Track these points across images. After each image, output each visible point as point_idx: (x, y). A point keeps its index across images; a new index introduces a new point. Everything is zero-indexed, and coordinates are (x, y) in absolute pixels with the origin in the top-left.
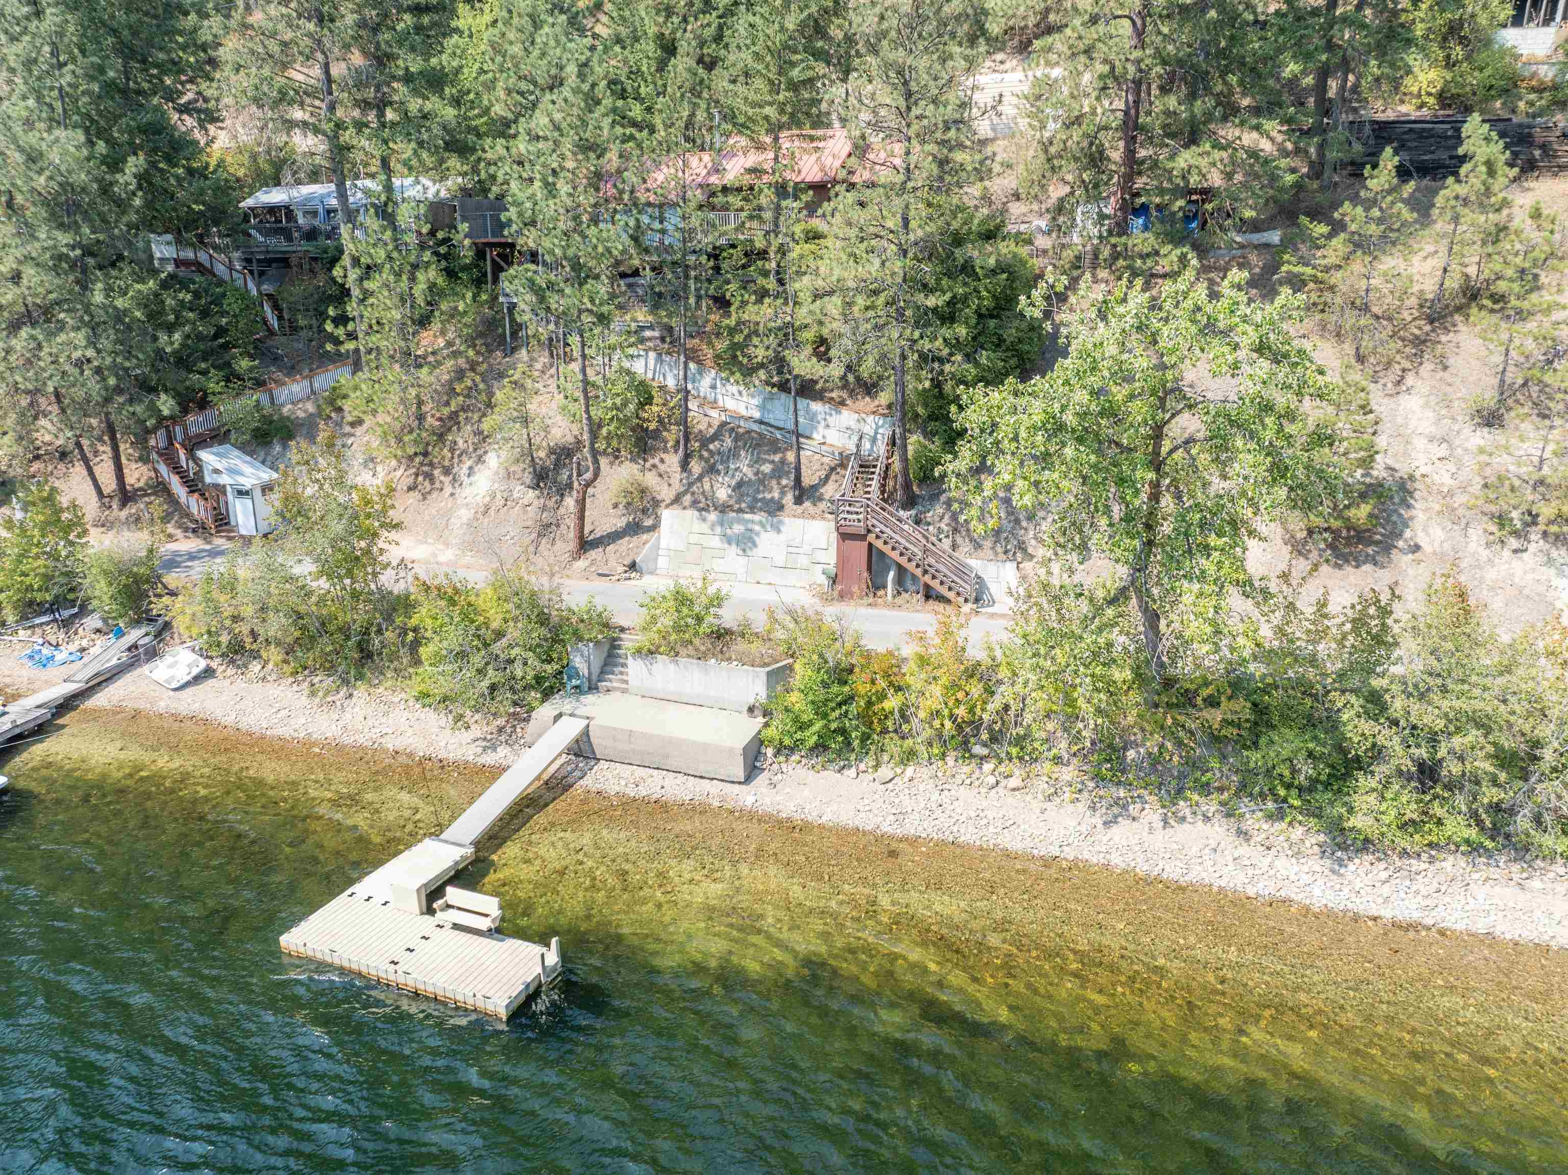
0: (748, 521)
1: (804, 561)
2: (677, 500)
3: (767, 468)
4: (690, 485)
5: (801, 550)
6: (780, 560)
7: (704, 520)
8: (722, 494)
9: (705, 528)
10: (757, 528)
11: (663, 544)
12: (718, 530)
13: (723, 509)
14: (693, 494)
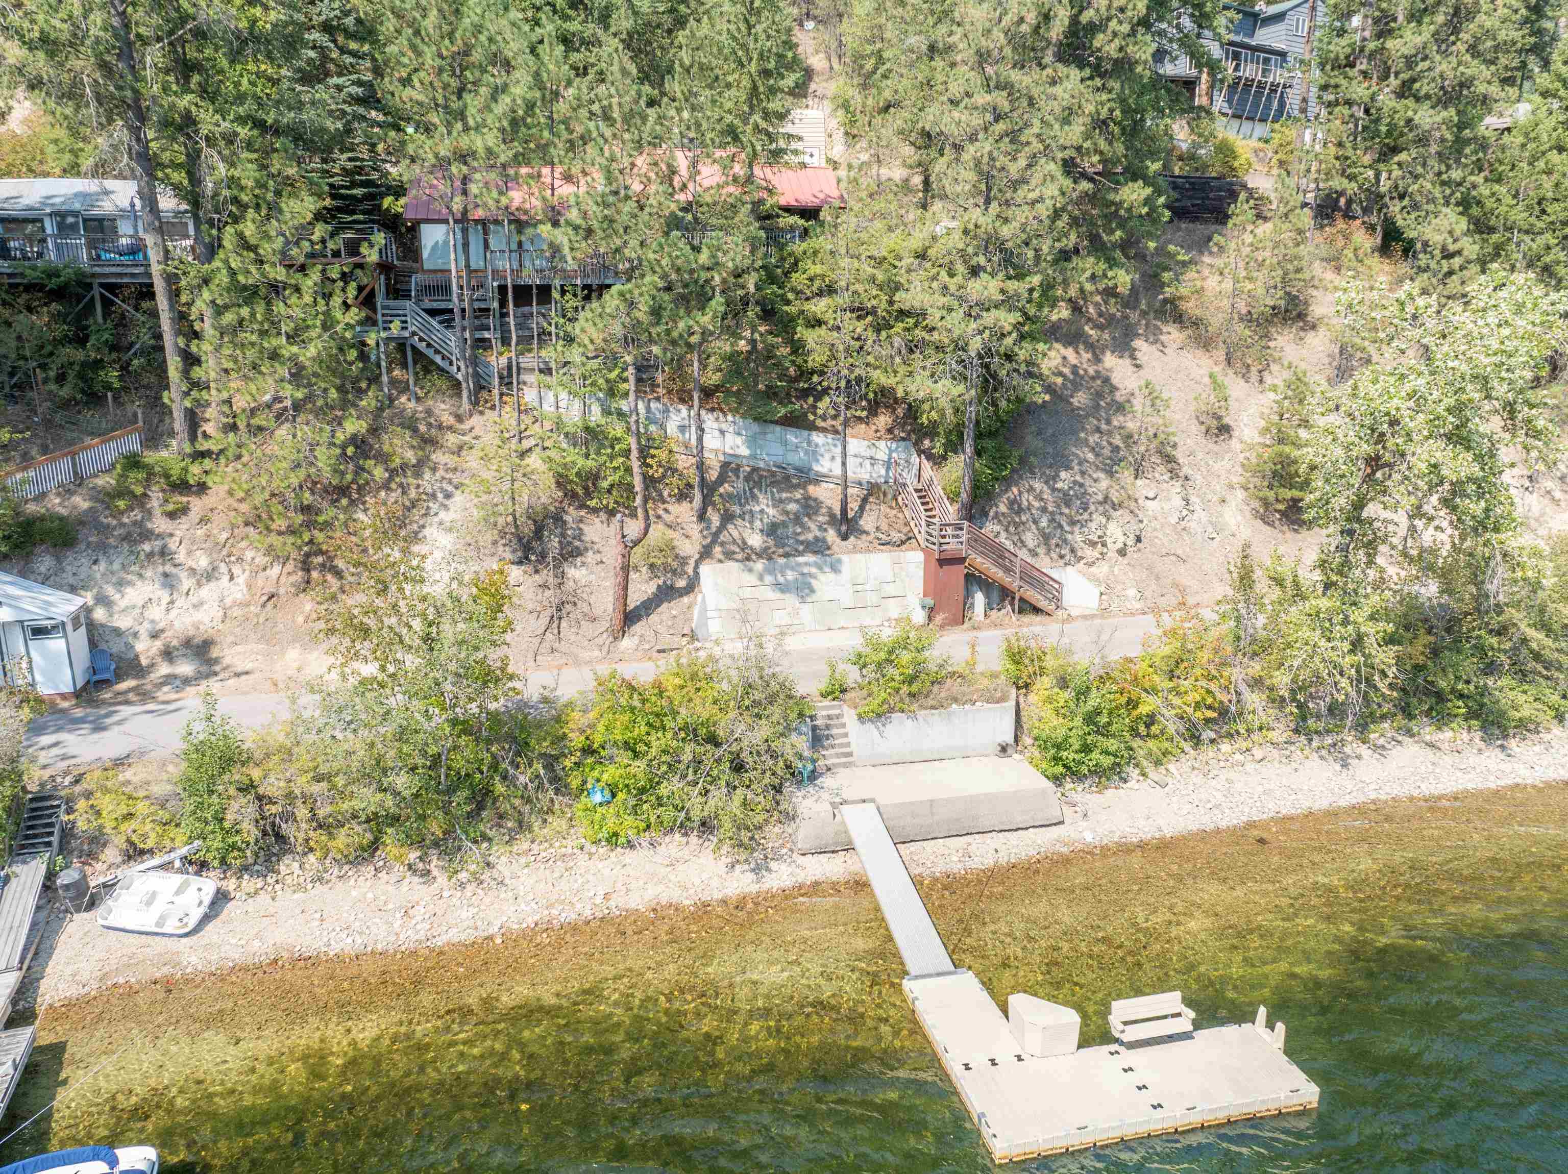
0: (799, 565)
1: (872, 598)
2: (706, 553)
3: (792, 507)
4: (716, 535)
5: (868, 587)
6: (848, 600)
7: (750, 570)
8: (756, 540)
9: (752, 579)
10: (814, 570)
11: (711, 605)
12: (768, 579)
13: (764, 554)
14: (722, 544)
